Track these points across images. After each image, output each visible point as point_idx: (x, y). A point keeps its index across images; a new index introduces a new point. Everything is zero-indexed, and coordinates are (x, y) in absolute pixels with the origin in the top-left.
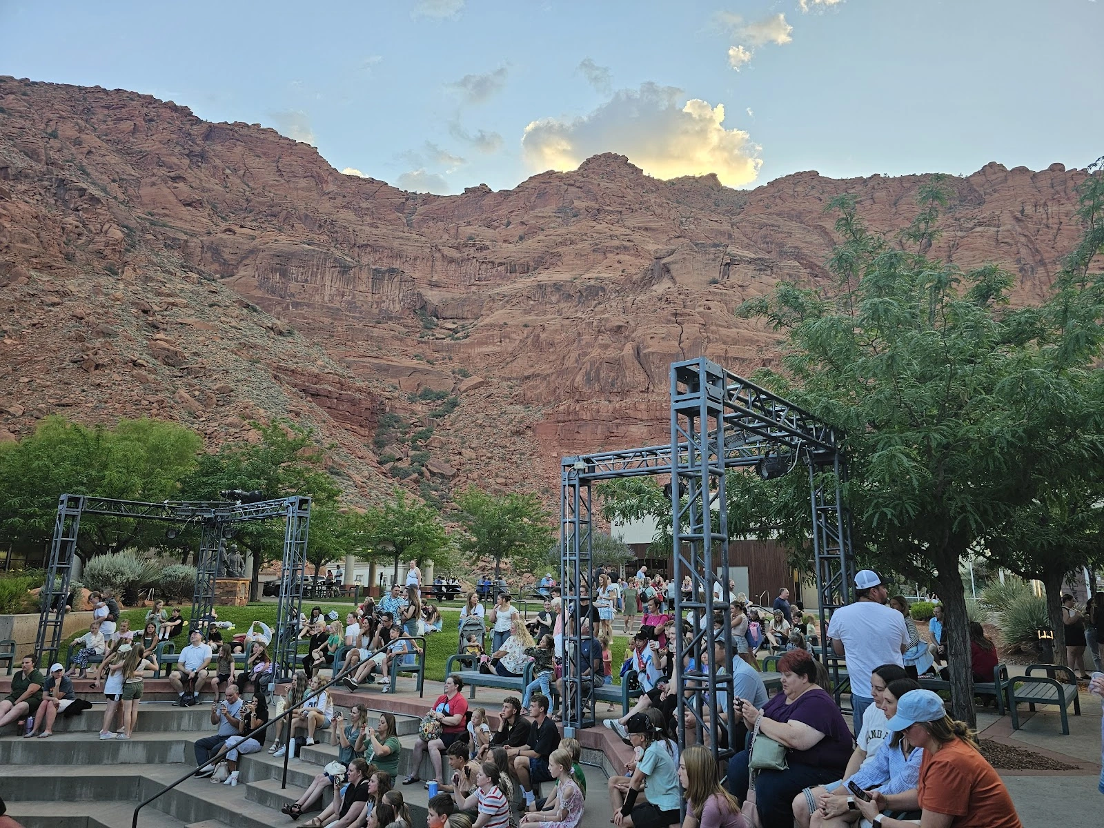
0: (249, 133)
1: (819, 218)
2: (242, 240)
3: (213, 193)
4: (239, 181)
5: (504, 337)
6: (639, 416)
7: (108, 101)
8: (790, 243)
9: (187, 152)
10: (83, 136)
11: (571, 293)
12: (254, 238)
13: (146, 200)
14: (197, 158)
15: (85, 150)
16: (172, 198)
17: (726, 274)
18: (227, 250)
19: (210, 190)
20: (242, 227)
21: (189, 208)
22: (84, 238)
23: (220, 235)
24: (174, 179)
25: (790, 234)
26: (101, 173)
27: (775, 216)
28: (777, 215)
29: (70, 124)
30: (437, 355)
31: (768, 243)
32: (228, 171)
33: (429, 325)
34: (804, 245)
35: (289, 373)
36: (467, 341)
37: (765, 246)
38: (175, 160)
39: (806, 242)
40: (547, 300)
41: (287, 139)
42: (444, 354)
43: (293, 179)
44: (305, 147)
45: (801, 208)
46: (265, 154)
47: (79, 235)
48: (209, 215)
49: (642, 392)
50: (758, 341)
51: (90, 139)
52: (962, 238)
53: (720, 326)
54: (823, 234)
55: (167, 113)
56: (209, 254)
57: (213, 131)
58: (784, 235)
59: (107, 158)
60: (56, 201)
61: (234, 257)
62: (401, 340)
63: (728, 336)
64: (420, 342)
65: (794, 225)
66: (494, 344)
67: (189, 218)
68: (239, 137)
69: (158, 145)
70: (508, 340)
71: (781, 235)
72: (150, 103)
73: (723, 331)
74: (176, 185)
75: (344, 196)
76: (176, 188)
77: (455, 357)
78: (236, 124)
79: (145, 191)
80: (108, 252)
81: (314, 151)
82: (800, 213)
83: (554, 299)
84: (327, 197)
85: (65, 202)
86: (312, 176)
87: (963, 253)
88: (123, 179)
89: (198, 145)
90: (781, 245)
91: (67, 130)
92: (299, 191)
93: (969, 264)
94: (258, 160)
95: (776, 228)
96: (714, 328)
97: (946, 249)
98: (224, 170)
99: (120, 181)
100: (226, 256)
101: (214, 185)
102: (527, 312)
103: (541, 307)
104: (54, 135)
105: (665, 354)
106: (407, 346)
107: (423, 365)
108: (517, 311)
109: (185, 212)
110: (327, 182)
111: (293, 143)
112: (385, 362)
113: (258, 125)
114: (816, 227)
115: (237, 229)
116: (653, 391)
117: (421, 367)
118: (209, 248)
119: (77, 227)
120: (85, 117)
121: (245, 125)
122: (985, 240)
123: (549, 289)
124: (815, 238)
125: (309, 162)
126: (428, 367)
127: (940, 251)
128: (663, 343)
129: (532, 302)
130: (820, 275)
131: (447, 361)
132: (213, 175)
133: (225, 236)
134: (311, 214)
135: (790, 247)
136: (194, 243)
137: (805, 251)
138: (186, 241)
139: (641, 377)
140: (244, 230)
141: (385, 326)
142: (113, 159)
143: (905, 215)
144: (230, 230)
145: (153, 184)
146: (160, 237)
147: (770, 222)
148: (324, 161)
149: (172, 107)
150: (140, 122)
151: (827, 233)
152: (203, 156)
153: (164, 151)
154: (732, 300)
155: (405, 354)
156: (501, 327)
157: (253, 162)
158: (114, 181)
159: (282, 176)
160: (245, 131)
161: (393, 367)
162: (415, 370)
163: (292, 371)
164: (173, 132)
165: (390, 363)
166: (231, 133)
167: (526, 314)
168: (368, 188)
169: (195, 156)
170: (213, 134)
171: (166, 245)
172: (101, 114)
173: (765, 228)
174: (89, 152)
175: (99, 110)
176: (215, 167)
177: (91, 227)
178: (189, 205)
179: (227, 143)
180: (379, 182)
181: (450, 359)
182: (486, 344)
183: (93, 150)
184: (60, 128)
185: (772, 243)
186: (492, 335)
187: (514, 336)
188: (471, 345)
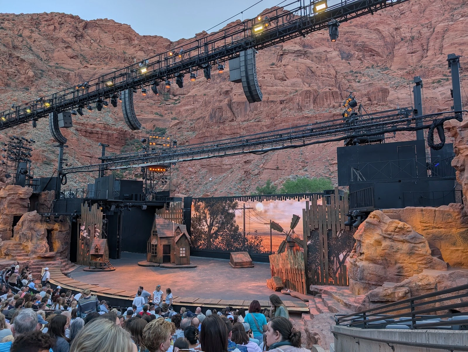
0: (102, 23)
1: (377, 25)
2: (90, 70)
3: (85, 51)
4: (97, 45)
5: (195, 101)
6: (227, 133)
7: (48, 18)
8: (360, 40)
9: (75, 35)
10: (33, 34)
11: (226, 77)
12: (95, 69)
13: (55, 58)
14: (79, 37)
15: (33, 40)
16: (65, 56)
17: (280, 60)
18: (84, 75)
19: (84, 50)
20: (91, 64)
21: (73, 59)
22: (17, 77)
23: (82, 69)
24: (66, 48)
25: (360, 35)
26: (38, 49)
27: (353, 27)
28: (355, 26)
29: (27, 30)
30: (166, 112)
31: (348, 41)
32: (92, 41)
33: (167, 99)
34: (368, 40)
35: (81, 125)
36: (179, 104)
37: (347, 43)
38: (70, 39)
39: (369, 39)
40: (215, 82)
41: (118, 23)
42: (169, 111)
43: (119, 41)
44: (125, 26)
45: (367, 21)
46: (109, 31)
47: (16, 76)
48: (80, 61)
49: (230, 121)
50: (286, 92)
51: (35, 35)
52: (452, 25)
53: (268, 86)
54: (378, 33)
55: (69, 20)
56: (78, 78)
57: (87, 25)
58: (357, 36)
59: (41, 42)
60: (9, 63)
61: (87, 78)
62: (151, 107)
63: (271, 91)
64: (159, 107)
65: (363, 30)
66: (191, 105)
67: (72, 63)
68: (98, 26)
69: (63, 34)
70: (197, 102)
71: (355, 36)
72: (63, 16)
73: (269, 88)
74: (67, 50)
75: (140, 45)
76: (67, 51)
77: (174, 112)
78: (98, 20)
79: (56, 54)
80: (25, 81)
81: (129, 27)
82: (367, 23)
83: (218, 81)
84: (133, 46)
85: (12, 63)
86: (127, 38)
87: (451, 34)
88: (47, 51)
89: (80, 31)
90: (355, 42)
91: (26, 33)
92: (121, 46)
93: (453, 39)
94: (105, 34)
95: (353, 33)
96: (265, 87)
97: (442, 33)
98: (90, 41)
99: (45, 52)
100: (84, 78)
101: (86, 48)
102: (206, 89)
103: (212, 85)
104: (21, 36)
105: (240, 102)
106: (153, 109)
107: (158, 117)
108: (201, 89)
109: (71, 61)
110: (134, 40)
111: (120, 25)
112: (141, 117)
113: (107, 19)
114: (375, 30)
115: (89, 66)
116: (235, 121)
117: (156, 118)
118: (78, 75)
119: (15, 73)
120: (36, 26)
121: (101, 20)
122: (463, 25)
123: (216, 77)
124: (374, 36)
125: (126, 32)
126: (159, 117)
127: (438, 34)
128: (239, 97)
129: (208, 84)
130: (375, 55)
131: (170, 114)
132: (86, 44)
133: (84, 69)
134: (120, 55)
135: (360, 42)
136: (72, 74)
137: (367, 43)
138: (69, 74)
139: (229, 114)
140: (92, 66)
141: (145, 101)
142: (44, 42)
143: (426, 17)
144: (86, 67)
145: (59, 51)
146: (55, 73)
147: (350, 30)
148: (133, 31)
149: (72, 17)
150: (57, 25)
151: (380, 32)
152: (82, 36)
153: (66, 36)
154: (278, 73)
155: (152, 113)
156: (194, 97)
157: (103, 36)
158: (43, 52)
159: (114, 40)
160: (101, 23)
161: (144, 119)
162: (154, 120)
163: (83, 124)
164: (70, 28)
165: (144, 117)
166: (94, 24)
167: (205, 89)
168: (154, 40)
169: (79, 36)
170: (88, 26)
171: (57, 76)
172: (44, 23)
173: (347, 34)
174: (35, 41)
175: (43, 22)
176: (87, 40)
177: (21, 72)
178: (72, 58)
179: (93, 29)
180: (159, 37)
181: (172, 113)
182: (187, 105)
183: (36, 40)
184: (24, 32)
185: (350, 41)
186: (190, 101)
187: (199, 100)
188: (181, 106)
